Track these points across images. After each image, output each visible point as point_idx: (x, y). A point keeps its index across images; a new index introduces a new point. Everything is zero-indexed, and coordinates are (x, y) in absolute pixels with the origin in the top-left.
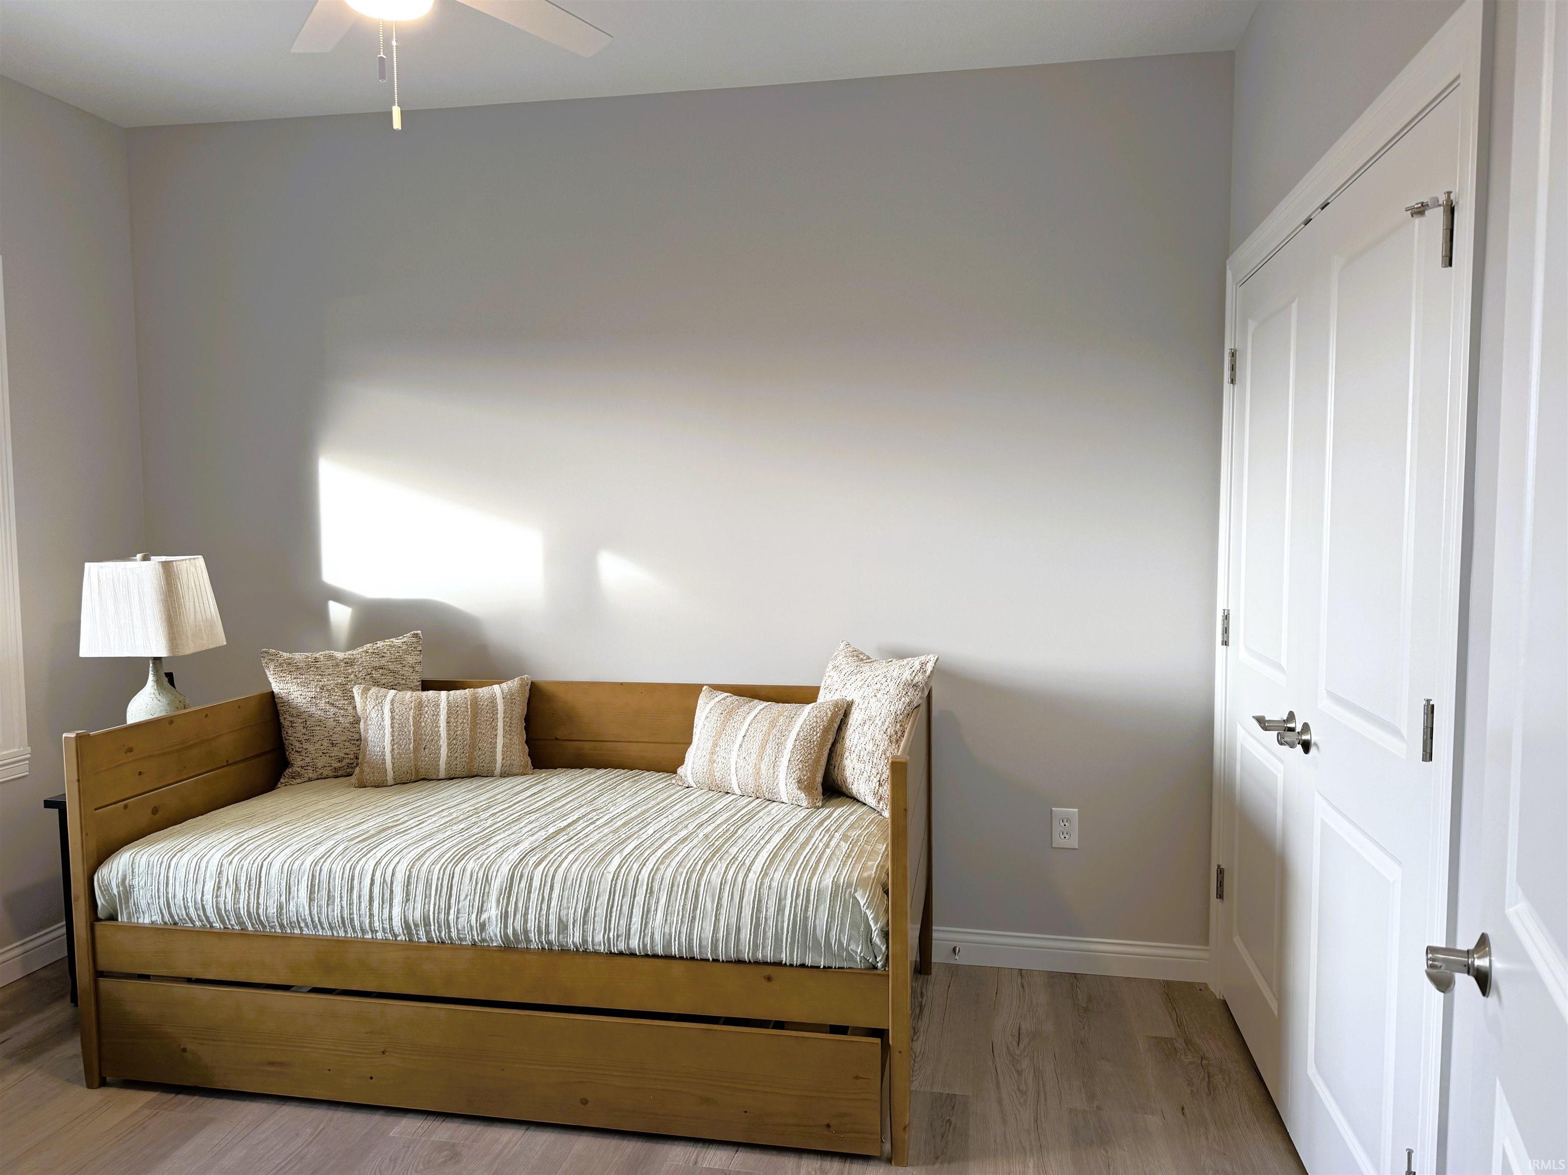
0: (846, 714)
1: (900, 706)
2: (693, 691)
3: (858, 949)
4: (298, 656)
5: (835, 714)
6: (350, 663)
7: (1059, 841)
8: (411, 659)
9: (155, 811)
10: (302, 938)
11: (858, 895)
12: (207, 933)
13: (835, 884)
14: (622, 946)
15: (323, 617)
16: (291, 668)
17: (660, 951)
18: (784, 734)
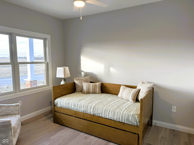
0: (140, 91)
1: (147, 90)
2: (120, 85)
3: (135, 123)
4: (77, 78)
5: (138, 91)
6: (82, 79)
7: (173, 111)
8: (89, 79)
9: (61, 94)
10: (73, 110)
11: (136, 116)
12: (64, 109)
13: (133, 114)
14: (106, 117)
15: (81, 74)
16: (77, 80)
17: (110, 119)
18: (131, 93)
